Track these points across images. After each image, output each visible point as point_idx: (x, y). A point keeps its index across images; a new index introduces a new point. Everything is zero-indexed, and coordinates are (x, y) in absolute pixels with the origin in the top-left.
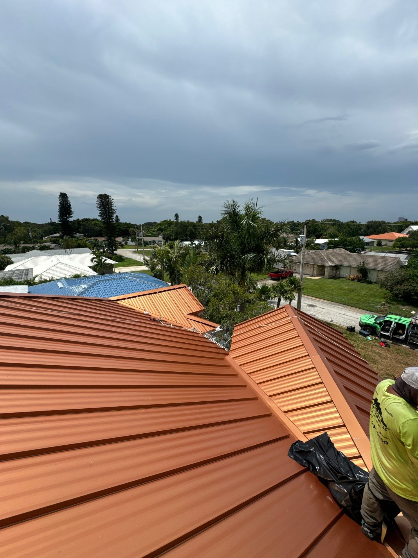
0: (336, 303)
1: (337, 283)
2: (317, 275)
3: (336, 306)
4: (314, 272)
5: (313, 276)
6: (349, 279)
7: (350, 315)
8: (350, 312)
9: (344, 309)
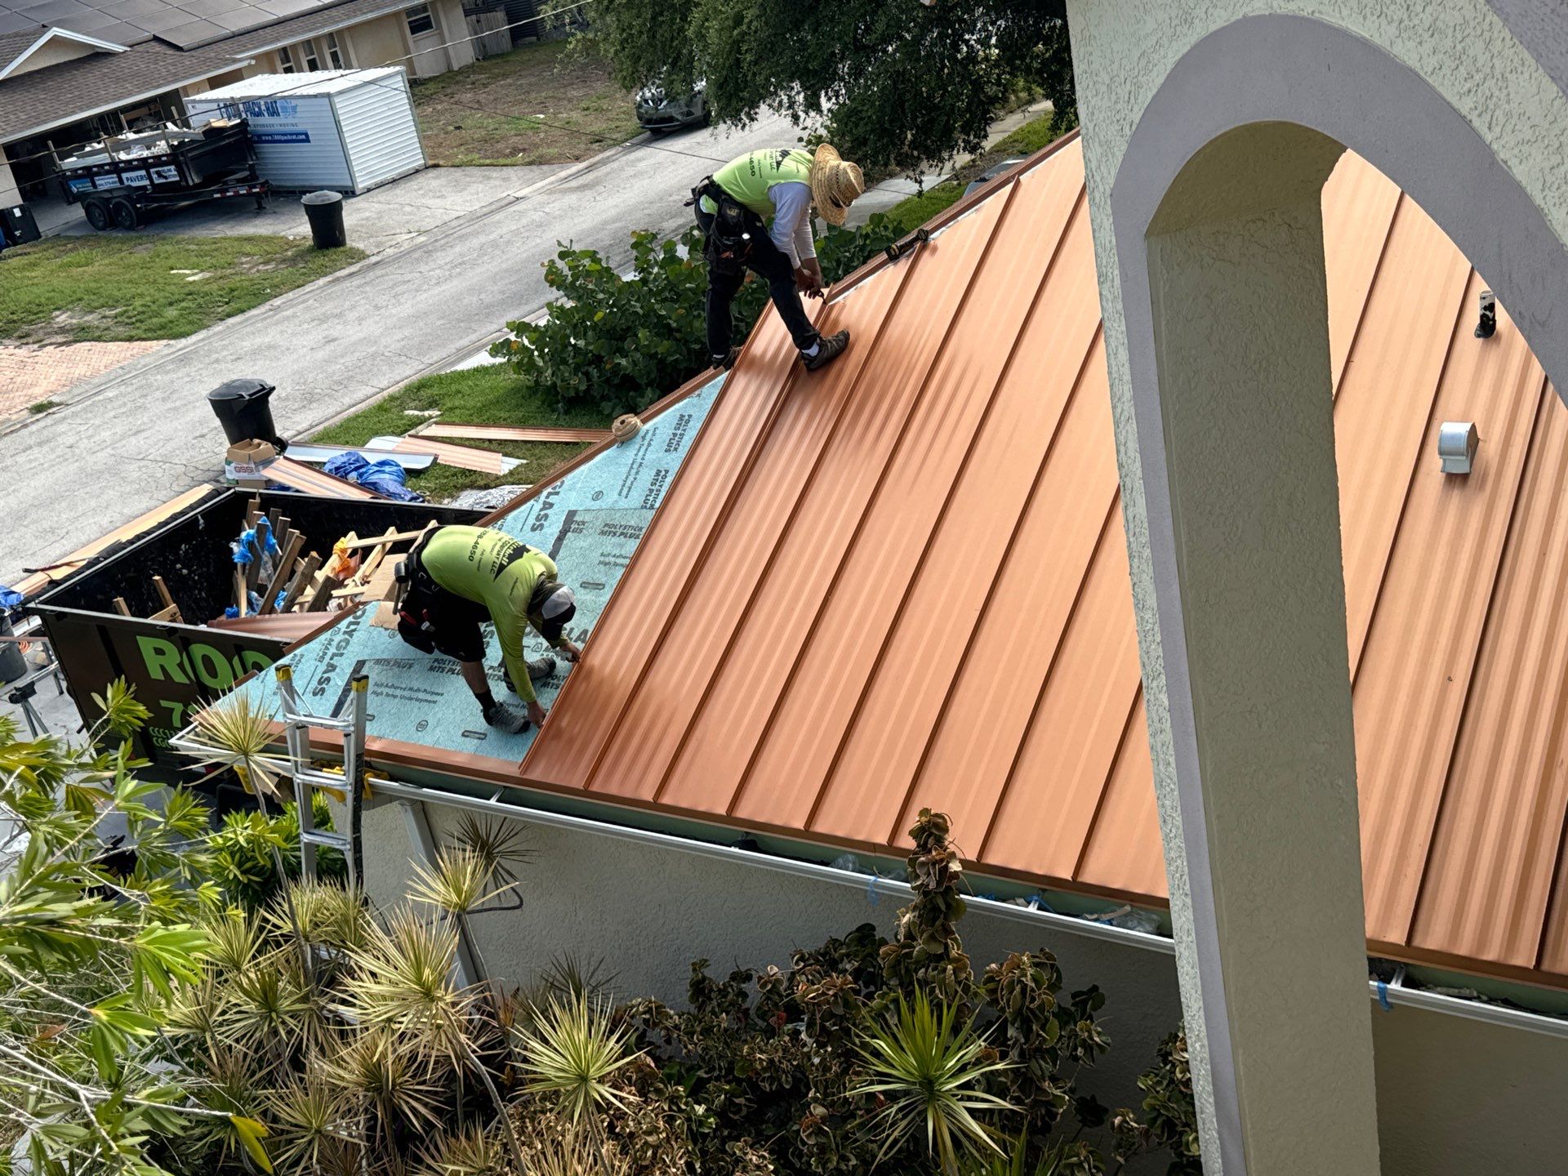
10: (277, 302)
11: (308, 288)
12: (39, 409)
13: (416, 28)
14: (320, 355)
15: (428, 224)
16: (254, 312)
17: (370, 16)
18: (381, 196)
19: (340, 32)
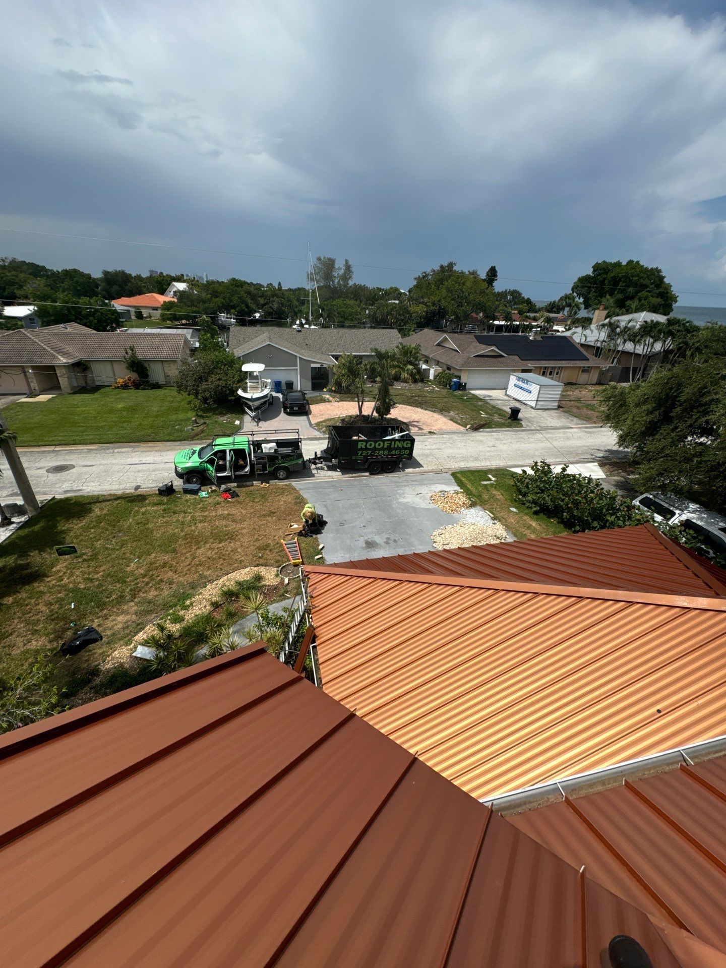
0: (112, 445)
1: (97, 399)
2: (43, 391)
3: (116, 450)
4: (32, 385)
5: (32, 395)
6: (118, 388)
7: (152, 461)
8: (148, 453)
9: (135, 452)
13: (583, 371)
14: (488, 449)
15: (543, 425)
17: (572, 366)
18: (539, 412)
19: (562, 367)
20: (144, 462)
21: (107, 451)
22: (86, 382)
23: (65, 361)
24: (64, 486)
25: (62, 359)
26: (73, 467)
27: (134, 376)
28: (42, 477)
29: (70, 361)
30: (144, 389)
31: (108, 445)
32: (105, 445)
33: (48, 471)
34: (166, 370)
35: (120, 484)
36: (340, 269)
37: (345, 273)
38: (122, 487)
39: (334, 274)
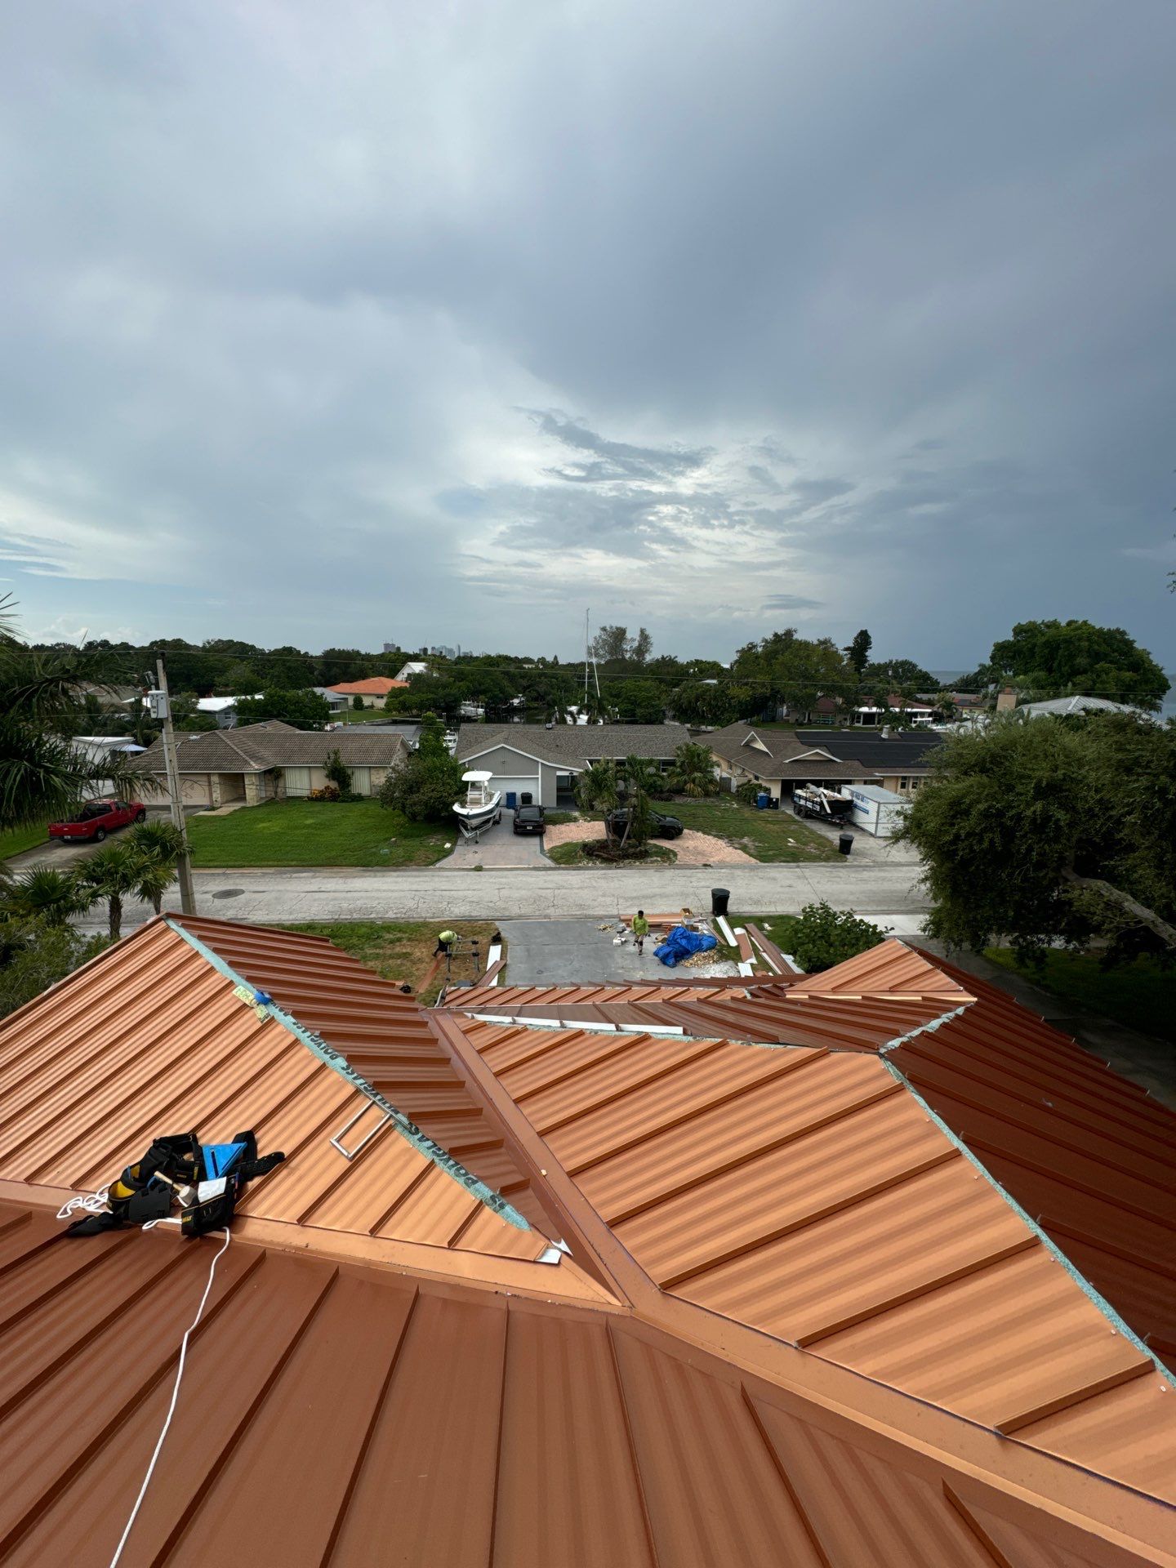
0: (291, 868)
3: (294, 875)
4: (214, 795)
5: (213, 809)
7: (333, 889)
8: (331, 880)
9: (315, 878)
10: (801, 864)
11: (816, 864)
12: (705, 865)
14: (781, 890)
16: (792, 864)
18: (881, 841)
20: (323, 889)
21: (284, 876)
22: (276, 793)
23: (256, 767)
24: (229, 913)
25: (254, 765)
26: (242, 892)
27: (334, 785)
28: (206, 902)
29: (262, 767)
30: (343, 801)
31: (287, 868)
32: (283, 868)
33: (214, 896)
34: (373, 778)
35: (291, 914)
36: (633, 640)
37: (640, 645)
38: (291, 917)
39: (625, 646)
